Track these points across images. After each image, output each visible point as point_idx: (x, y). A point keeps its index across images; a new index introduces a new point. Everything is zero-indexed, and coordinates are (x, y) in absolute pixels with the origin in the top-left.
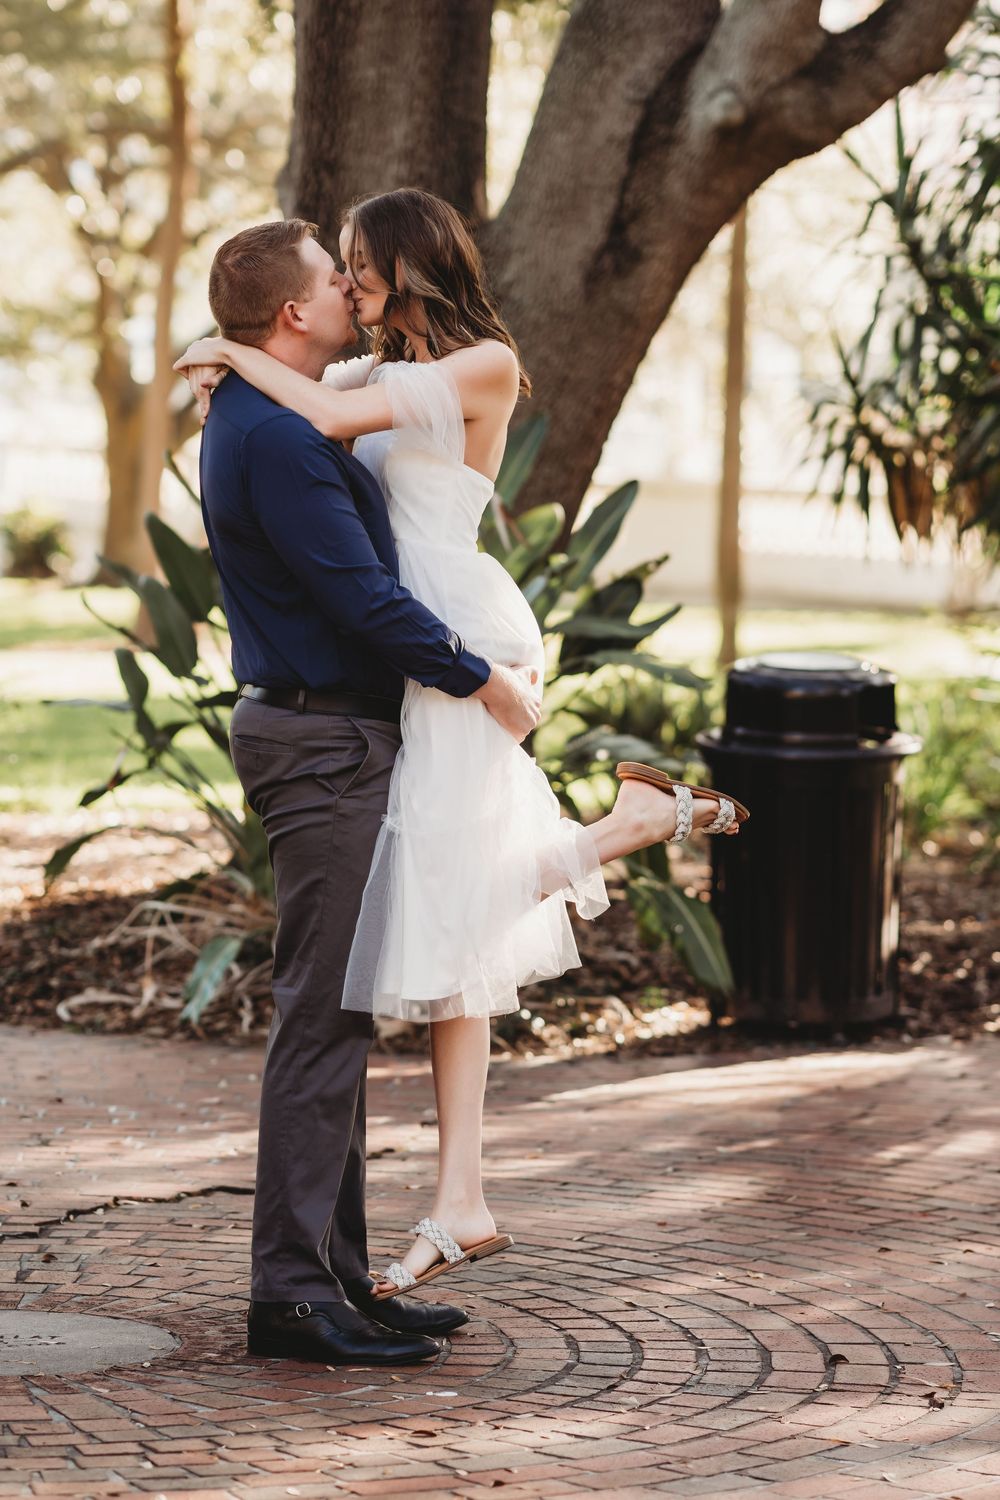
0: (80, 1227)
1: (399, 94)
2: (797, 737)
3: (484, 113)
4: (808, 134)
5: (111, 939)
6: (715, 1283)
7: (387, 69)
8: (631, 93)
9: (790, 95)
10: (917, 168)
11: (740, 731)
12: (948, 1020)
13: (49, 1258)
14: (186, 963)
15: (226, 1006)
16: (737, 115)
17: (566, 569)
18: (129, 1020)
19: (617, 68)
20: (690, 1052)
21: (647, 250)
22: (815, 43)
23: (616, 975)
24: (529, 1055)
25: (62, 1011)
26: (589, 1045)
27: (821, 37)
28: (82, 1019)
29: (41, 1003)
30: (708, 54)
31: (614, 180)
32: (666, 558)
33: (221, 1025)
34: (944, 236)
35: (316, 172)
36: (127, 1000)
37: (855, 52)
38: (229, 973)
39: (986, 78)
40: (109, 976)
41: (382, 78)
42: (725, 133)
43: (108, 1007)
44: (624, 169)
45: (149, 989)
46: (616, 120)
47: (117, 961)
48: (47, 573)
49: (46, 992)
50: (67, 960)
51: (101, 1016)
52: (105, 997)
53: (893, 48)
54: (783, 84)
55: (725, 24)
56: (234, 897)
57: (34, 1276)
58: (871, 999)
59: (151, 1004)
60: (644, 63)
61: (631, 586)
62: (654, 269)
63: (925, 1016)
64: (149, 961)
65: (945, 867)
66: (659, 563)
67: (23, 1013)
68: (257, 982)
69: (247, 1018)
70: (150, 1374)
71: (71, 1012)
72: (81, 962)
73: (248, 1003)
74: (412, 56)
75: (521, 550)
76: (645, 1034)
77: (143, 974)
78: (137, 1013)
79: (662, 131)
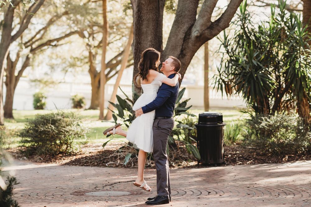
0: (116, 184)
1: (149, 32)
2: (209, 123)
3: (162, 35)
5: (112, 155)
6: (195, 187)
7: (147, 29)
8: (183, 32)
9: (206, 31)
10: (228, 39)
11: (201, 123)
12: (232, 163)
13: (113, 187)
14: (124, 158)
15: (130, 163)
16: (199, 34)
18: (116, 166)
19: (181, 28)
20: (195, 168)
21: (186, 54)
23: (185, 158)
24: (172, 168)
26: (181, 167)
27: (211, 23)
28: (109, 166)
29: (103, 164)
30: (194, 26)
31: (181, 44)
33: (129, 166)
34: (232, 49)
35: (138, 44)
36: (116, 163)
37: (216, 25)
38: (130, 159)
39: (238, 25)
40: (113, 160)
41: (147, 30)
42: (197, 37)
43: (113, 164)
44: (183, 43)
45: (119, 161)
46: (181, 35)
47: (114, 158)
48: (81, 107)
49: (104, 162)
50: (107, 158)
51: (112, 165)
52: (112, 163)
53: (221, 24)
54: (205, 30)
55: (196, 21)
56: (130, 148)
58: (220, 160)
59: (119, 163)
60: (185, 27)
61: (185, 103)
62: (187, 57)
63: (229, 163)
64: (118, 158)
65: (237, 146)
66: (189, 100)
67: (101, 165)
68: (134, 160)
69: (133, 165)
70: (128, 195)
71: (108, 165)
72: (108, 159)
73: (133, 163)
74: (151, 27)
76: (188, 165)
77: (118, 159)
78: (117, 165)
79: (188, 37)
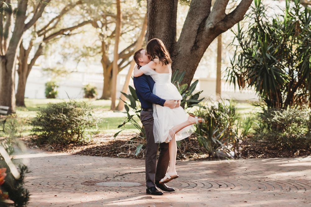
0: (127, 175)
1: (163, 24)
4: (223, 29)
5: (124, 146)
6: (206, 180)
8: (197, 23)
9: (220, 24)
10: (242, 31)
12: (243, 157)
13: (124, 177)
14: (135, 148)
15: (141, 154)
16: (213, 27)
17: (188, 92)
18: (127, 156)
19: (195, 20)
20: (206, 160)
21: (200, 46)
22: (224, 16)
24: (183, 160)
25: (118, 155)
26: (192, 159)
28: (120, 156)
29: (114, 154)
30: (208, 18)
31: (195, 36)
32: (203, 91)
33: (140, 157)
34: (246, 42)
36: (127, 154)
37: (230, 17)
38: (141, 150)
39: (252, 18)
40: (124, 151)
41: (161, 21)
42: (211, 29)
43: (124, 155)
44: (196, 35)
45: (130, 152)
46: (195, 27)
47: (125, 149)
48: (93, 97)
49: (115, 153)
50: (118, 149)
52: (124, 153)
53: (235, 17)
54: (219, 22)
55: (211, 13)
56: (141, 139)
57: (123, 179)
59: (130, 154)
60: (199, 19)
61: (197, 95)
62: (201, 49)
64: (130, 148)
65: (248, 139)
67: (112, 156)
72: (120, 149)
74: (165, 18)
75: (182, 90)
76: (200, 158)
77: (129, 150)
79: (202, 29)
